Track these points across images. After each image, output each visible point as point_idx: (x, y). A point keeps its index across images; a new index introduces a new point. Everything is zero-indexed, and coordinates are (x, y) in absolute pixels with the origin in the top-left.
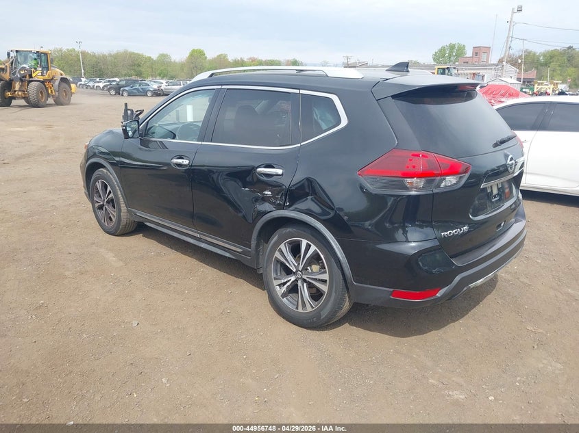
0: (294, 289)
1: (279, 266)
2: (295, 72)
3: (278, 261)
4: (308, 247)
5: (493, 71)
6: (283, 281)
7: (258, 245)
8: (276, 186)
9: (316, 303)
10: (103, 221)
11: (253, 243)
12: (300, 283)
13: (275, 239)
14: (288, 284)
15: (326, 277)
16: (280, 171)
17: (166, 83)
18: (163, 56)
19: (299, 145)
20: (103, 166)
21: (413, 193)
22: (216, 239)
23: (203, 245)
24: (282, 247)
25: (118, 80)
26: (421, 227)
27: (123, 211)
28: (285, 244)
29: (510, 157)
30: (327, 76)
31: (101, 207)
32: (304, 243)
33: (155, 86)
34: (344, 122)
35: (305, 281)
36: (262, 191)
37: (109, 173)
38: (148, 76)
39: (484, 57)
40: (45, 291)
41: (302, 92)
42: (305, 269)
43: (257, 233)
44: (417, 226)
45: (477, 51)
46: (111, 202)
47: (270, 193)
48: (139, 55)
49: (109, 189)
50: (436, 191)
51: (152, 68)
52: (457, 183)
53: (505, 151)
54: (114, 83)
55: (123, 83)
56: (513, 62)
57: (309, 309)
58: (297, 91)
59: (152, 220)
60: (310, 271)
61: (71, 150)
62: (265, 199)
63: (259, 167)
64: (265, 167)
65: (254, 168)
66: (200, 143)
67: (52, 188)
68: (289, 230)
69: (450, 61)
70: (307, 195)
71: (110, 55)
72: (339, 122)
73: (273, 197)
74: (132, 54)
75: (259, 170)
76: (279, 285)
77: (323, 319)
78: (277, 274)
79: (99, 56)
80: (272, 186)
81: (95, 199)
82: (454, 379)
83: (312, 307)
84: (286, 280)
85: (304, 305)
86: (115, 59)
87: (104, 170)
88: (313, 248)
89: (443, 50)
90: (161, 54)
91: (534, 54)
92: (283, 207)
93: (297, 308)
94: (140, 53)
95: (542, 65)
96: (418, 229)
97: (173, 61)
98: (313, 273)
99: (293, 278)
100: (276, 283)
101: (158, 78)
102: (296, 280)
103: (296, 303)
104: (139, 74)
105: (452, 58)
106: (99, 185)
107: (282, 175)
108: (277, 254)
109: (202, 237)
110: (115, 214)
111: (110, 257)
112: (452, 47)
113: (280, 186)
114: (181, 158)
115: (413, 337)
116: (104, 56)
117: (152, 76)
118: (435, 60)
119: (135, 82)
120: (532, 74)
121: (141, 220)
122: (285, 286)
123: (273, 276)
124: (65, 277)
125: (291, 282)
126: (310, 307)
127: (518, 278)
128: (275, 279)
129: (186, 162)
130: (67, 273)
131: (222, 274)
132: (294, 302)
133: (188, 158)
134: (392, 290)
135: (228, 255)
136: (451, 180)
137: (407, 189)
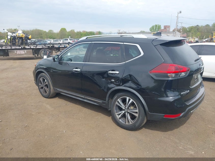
0: (124, 116)
1: (117, 107)
2: (120, 36)
3: (117, 105)
4: (129, 100)
5: (172, 34)
6: (119, 113)
7: (109, 100)
8: (117, 78)
9: (133, 121)
10: (43, 93)
11: (107, 99)
12: (126, 114)
13: (116, 97)
14: (122, 114)
15: (137, 111)
16: (118, 72)
17: (53, 40)
18: (51, 31)
19: (125, 62)
20: (43, 72)
21: (170, 79)
22: (91, 98)
23: (85, 101)
24: (119, 100)
25: (34, 40)
26: (173, 91)
27: (51, 89)
28: (120, 99)
29: (201, 65)
30: (133, 37)
31: (42, 88)
32: (128, 98)
33: (49, 42)
34: (142, 54)
35: (128, 112)
36: (110, 80)
37: (46, 75)
38: (45, 38)
39: (168, 29)
40: (26, 120)
41: (124, 43)
42: (128, 108)
43: (108, 96)
44: (172, 91)
45: (166, 27)
46: (47, 86)
47: (114, 80)
48: (41, 30)
49: (46, 80)
50: (179, 78)
51: (46, 35)
52: (186, 75)
53: (199, 63)
54: (33, 41)
55: (37, 41)
56: (179, 31)
57: (131, 123)
58: (123, 43)
59: (64, 92)
60: (130, 109)
61: (22, 67)
62: (112, 83)
63: (109, 71)
64: (112, 71)
65: (107, 72)
66: (84, 63)
67: (19, 81)
68: (121, 94)
69: (156, 31)
70: (129, 81)
71: (30, 31)
72: (140, 54)
73: (115, 82)
74: (38, 30)
75: (109, 72)
76: (118, 115)
77: (137, 126)
78: (116, 111)
79: (26, 31)
80: (114, 78)
81: (40, 85)
82: (188, 146)
83: (132, 122)
84: (120, 113)
85: (128, 121)
86: (32, 32)
87: (44, 74)
88: (131, 100)
89: (153, 27)
90: (50, 30)
91: (185, 28)
92: (119, 85)
93: (126, 123)
94: (42, 30)
95: (188, 32)
96: (172, 92)
97: (54, 32)
98: (131, 110)
99: (123, 112)
100: (116, 114)
101: (49, 39)
102: (125, 113)
103: (125, 121)
104: (42, 37)
105: (156, 30)
106: (41, 79)
107: (119, 73)
108: (117, 103)
109: (85, 97)
110: (48, 90)
111: (48, 106)
112: (156, 26)
113: (118, 78)
114: (77, 68)
115: (169, 132)
116: (28, 31)
117: (46, 38)
118: (150, 30)
119: (41, 41)
120: (185, 35)
121: (59, 92)
122: (121, 115)
123: (115, 111)
124: (33, 115)
125: (123, 113)
126: (131, 122)
127: (200, 109)
128: (116, 112)
129: (79, 70)
130: (33, 113)
131: (92, 111)
132: (124, 121)
133: (80, 68)
134: (164, 114)
135: (96, 104)
136: (183, 74)
137: (169, 77)
